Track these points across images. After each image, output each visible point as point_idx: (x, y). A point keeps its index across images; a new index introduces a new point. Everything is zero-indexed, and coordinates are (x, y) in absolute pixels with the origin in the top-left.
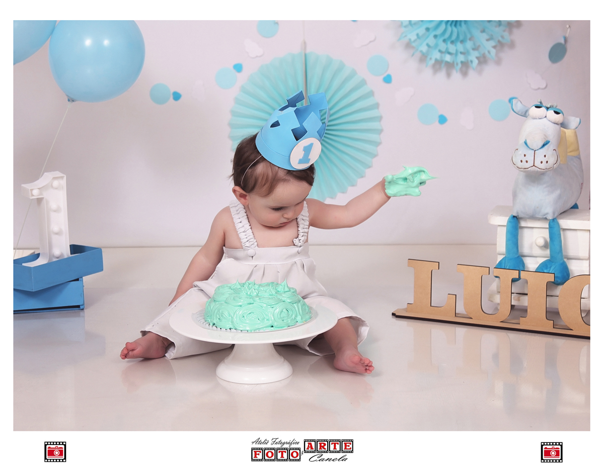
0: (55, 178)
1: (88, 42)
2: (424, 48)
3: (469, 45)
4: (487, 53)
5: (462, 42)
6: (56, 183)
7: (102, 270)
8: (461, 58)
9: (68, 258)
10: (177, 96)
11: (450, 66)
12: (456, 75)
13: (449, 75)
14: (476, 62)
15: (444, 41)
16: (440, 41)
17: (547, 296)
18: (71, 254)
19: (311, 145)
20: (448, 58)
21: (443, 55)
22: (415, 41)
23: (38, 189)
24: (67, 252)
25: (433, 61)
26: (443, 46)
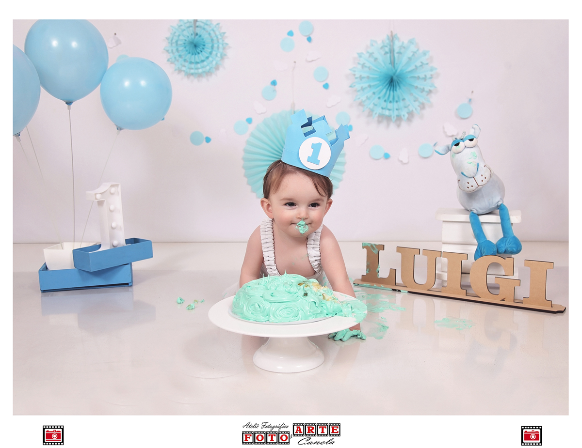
0: (112, 186)
1: (127, 84)
2: (371, 106)
3: (401, 104)
4: (414, 110)
5: (397, 102)
6: (113, 190)
7: (152, 257)
8: (396, 113)
9: (124, 247)
10: (208, 140)
11: (388, 118)
12: (392, 126)
13: (388, 125)
14: (407, 116)
15: (385, 101)
16: (382, 101)
17: (462, 273)
18: (126, 244)
19: (320, 145)
20: (387, 113)
21: (384, 110)
22: (365, 101)
23: (100, 193)
24: (123, 243)
25: (377, 115)
26: (384, 104)
